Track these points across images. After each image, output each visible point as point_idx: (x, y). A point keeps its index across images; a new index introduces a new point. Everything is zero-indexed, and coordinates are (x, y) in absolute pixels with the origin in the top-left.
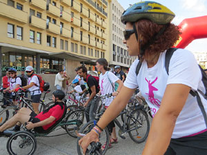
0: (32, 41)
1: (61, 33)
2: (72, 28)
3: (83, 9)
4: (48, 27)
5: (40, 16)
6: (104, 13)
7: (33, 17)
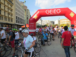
6: (12, 3)
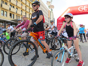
0: (2, 15)
1: (17, 12)
2: (22, 11)
3: (27, 3)
4: (10, 9)
5: (6, 4)
7: (3, 4)
